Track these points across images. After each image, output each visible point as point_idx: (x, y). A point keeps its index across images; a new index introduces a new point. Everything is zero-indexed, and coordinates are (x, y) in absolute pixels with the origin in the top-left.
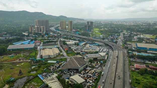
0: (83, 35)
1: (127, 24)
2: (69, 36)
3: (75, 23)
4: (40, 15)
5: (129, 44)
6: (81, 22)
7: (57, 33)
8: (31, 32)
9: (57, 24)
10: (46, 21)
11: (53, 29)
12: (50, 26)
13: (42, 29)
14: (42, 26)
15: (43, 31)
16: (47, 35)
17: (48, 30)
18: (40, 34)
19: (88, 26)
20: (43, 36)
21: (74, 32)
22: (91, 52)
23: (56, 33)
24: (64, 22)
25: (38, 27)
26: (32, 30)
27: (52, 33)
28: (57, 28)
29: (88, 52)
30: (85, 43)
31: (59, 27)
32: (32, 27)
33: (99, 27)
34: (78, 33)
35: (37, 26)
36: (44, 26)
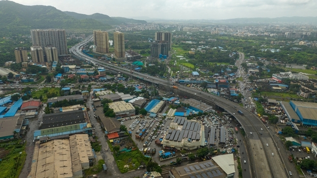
0: (153, 71)
1: (238, 35)
2: (116, 74)
3: (128, 32)
4: (47, 14)
5: (274, 104)
6: (142, 28)
7: (87, 65)
8: (21, 63)
9: (87, 35)
10: (60, 34)
11: (77, 50)
12: (72, 40)
13: (48, 55)
14: (50, 48)
15: (51, 60)
16: (59, 76)
17: (65, 55)
18: (44, 70)
19: (160, 44)
20: (49, 80)
21: (128, 59)
22: (187, 148)
23: (85, 65)
24: (104, 34)
25: (37, 50)
26: (22, 59)
27: (73, 67)
28: (88, 48)
29: (179, 149)
30: (162, 102)
31: (91, 43)
32: (23, 51)
33: (183, 44)
34: (140, 67)
35: (35, 49)
36: (53, 48)
